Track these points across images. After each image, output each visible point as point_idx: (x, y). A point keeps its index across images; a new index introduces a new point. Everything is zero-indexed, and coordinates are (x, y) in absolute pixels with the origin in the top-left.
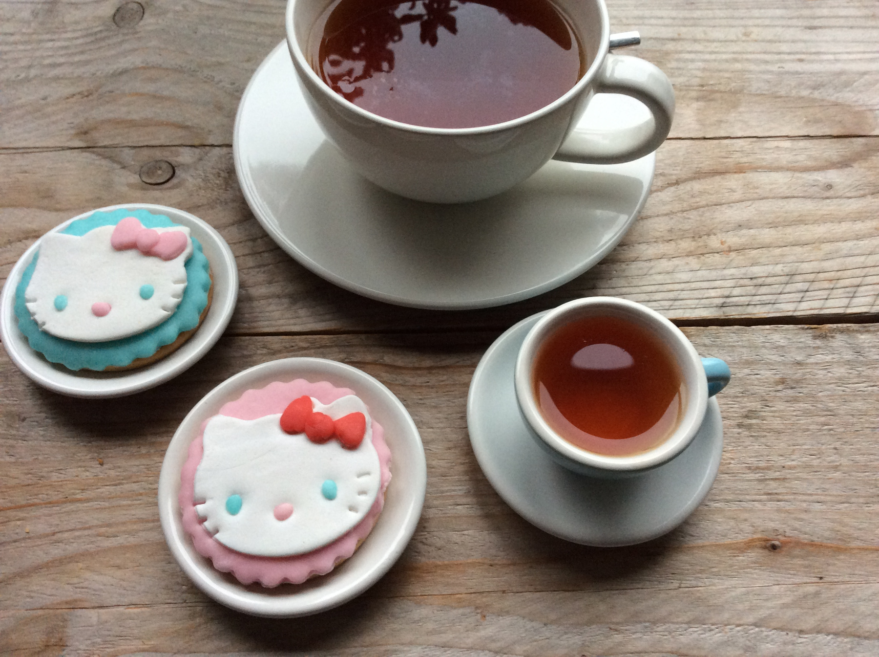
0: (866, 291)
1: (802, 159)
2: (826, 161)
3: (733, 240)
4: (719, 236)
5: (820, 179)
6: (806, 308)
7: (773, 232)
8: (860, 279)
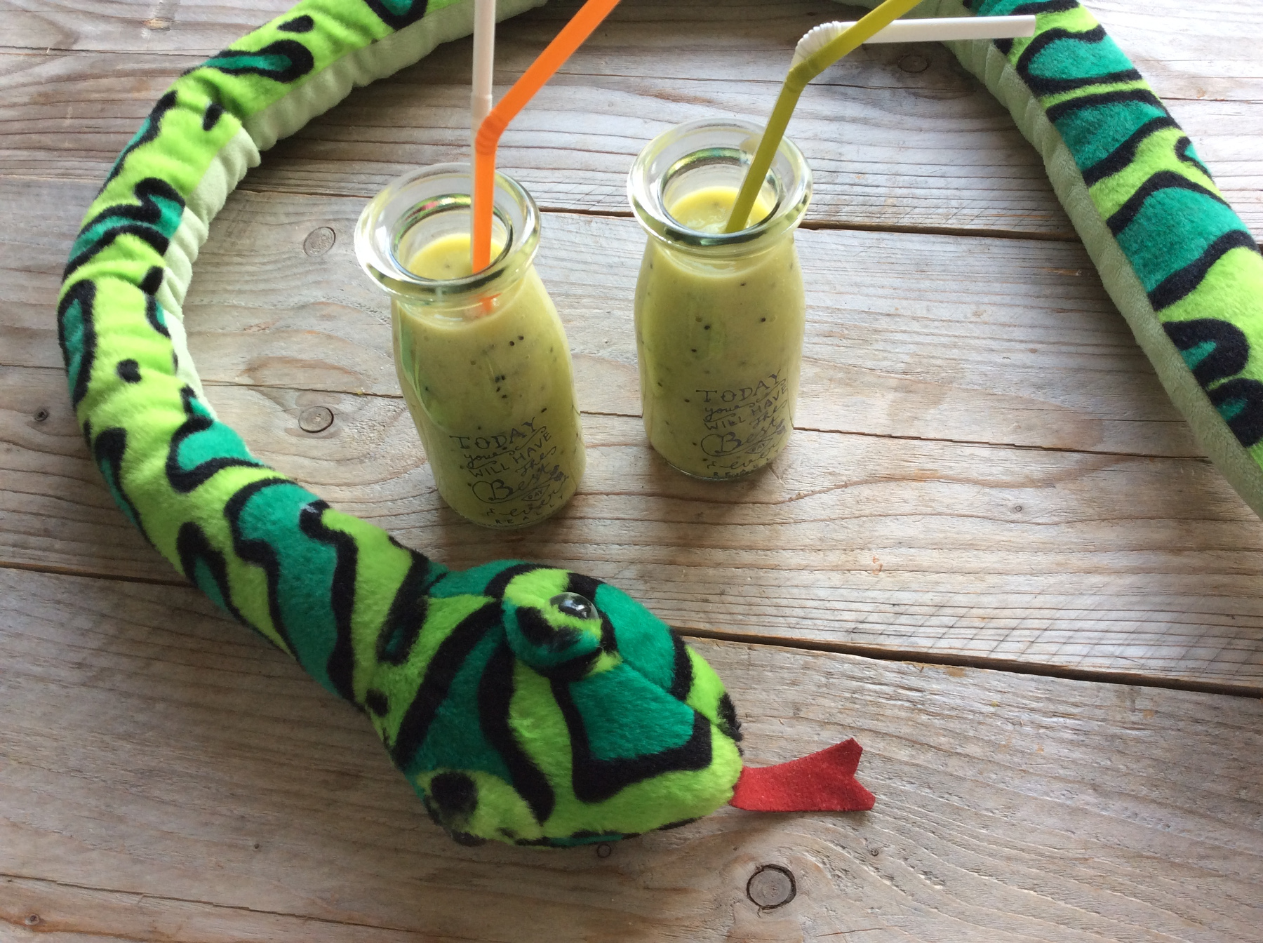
0: (1020, 636)
1: (996, 472)
2: (1027, 477)
3: (887, 558)
4: (874, 552)
5: (1011, 498)
6: (944, 647)
7: (935, 553)
8: (1017, 621)
